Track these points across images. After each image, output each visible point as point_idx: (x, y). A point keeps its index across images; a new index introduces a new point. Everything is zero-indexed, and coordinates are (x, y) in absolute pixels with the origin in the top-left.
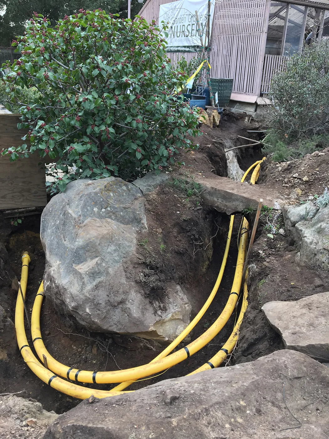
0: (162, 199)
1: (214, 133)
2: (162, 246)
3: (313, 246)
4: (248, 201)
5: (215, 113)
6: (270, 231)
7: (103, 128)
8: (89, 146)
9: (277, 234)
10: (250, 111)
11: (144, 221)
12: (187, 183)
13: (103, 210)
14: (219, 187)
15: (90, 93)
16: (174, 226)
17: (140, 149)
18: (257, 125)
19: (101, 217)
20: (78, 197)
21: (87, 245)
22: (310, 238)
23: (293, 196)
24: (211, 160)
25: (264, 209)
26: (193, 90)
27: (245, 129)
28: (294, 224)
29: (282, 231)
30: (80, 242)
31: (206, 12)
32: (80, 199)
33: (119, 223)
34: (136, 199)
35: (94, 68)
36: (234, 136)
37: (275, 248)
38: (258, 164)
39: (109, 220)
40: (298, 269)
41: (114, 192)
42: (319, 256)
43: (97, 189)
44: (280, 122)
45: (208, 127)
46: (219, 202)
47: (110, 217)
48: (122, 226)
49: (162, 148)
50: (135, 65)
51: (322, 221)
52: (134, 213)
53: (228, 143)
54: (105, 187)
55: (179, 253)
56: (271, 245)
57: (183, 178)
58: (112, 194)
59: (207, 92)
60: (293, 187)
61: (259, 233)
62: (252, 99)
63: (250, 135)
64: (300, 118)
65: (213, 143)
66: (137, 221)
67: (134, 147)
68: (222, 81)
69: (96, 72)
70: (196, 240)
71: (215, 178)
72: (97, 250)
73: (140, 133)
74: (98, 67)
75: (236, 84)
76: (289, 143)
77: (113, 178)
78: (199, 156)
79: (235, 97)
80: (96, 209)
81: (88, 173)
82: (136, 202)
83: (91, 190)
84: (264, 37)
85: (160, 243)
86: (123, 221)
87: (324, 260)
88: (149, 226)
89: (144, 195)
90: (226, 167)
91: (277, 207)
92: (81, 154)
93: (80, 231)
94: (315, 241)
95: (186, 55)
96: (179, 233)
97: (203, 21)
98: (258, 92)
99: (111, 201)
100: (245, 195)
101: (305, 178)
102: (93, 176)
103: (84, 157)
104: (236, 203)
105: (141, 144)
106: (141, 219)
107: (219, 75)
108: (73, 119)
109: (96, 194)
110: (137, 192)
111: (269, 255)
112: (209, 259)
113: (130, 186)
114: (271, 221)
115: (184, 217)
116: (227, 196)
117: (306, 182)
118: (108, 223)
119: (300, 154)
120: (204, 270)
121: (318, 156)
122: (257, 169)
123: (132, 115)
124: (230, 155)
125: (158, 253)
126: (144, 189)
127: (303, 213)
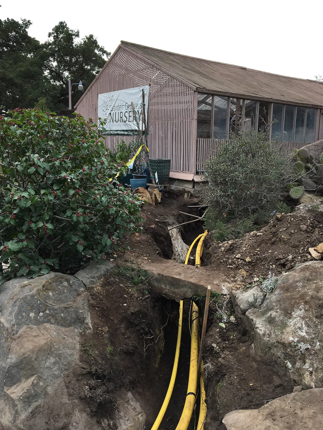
0: (107, 291)
1: (156, 211)
2: (109, 349)
3: (266, 339)
4: (195, 287)
5: (156, 192)
6: (221, 320)
7: (41, 224)
8: (25, 243)
9: (228, 322)
10: (189, 187)
11: (89, 321)
12: (133, 270)
13: (41, 314)
14: (165, 273)
15: (26, 190)
16: (121, 321)
17: (82, 241)
18: (195, 200)
19: (38, 323)
20: (11, 303)
21: (21, 361)
22: (263, 329)
23: (239, 278)
24: (156, 240)
25: (213, 295)
26: (134, 169)
27: (185, 205)
28: (244, 312)
29: (232, 319)
30: (12, 359)
31: (141, 101)
32: (14, 305)
33: (59, 327)
34: (79, 295)
35: (31, 165)
36: (175, 212)
37: (229, 340)
38: (200, 238)
39: (48, 325)
40: (255, 365)
41: (53, 290)
42: (274, 351)
43: (34, 291)
44: (217, 202)
45: (151, 205)
46: (166, 289)
47: (49, 321)
48: (63, 329)
49: (106, 236)
50: (73, 160)
51: (272, 309)
52: (76, 312)
53: (170, 220)
54: (44, 286)
55: (129, 354)
56: (224, 336)
57: (129, 264)
58: (51, 294)
59: (147, 171)
60: (237, 268)
61: (211, 322)
62: (189, 177)
63: (191, 211)
64: (235, 198)
65: (157, 223)
66: (80, 320)
67: (75, 239)
68: (160, 162)
69: (32, 170)
70: (146, 334)
71: (161, 262)
72: (33, 366)
73: (81, 226)
74: (34, 164)
75: (173, 164)
76: (228, 221)
77: (53, 274)
78: (144, 237)
79: (173, 175)
80: (32, 315)
81: (24, 271)
82: (79, 299)
83: (27, 292)
84: (195, 124)
85: (106, 345)
86: (64, 323)
87: (279, 354)
88: (94, 324)
89: (88, 289)
90: (171, 245)
91: (225, 292)
92: (16, 253)
93: (14, 345)
94: (268, 332)
95: (125, 138)
96: (127, 328)
97: (138, 109)
98: (194, 171)
99: (50, 302)
100: (193, 280)
101: (248, 259)
102: (30, 274)
103: (20, 256)
104: (184, 289)
105: (83, 235)
106: (85, 319)
107: (156, 156)
108: (7, 217)
109: (32, 296)
110: (79, 286)
111: (223, 349)
112: (161, 351)
113: (72, 279)
114: (221, 308)
115: (132, 310)
116: (175, 282)
117: (249, 262)
118: (46, 329)
119: (239, 233)
120: (157, 365)
121: (256, 236)
122: (200, 243)
123: (73, 209)
124: (174, 232)
125: (104, 358)
126: (87, 281)
127: (251, 299)
